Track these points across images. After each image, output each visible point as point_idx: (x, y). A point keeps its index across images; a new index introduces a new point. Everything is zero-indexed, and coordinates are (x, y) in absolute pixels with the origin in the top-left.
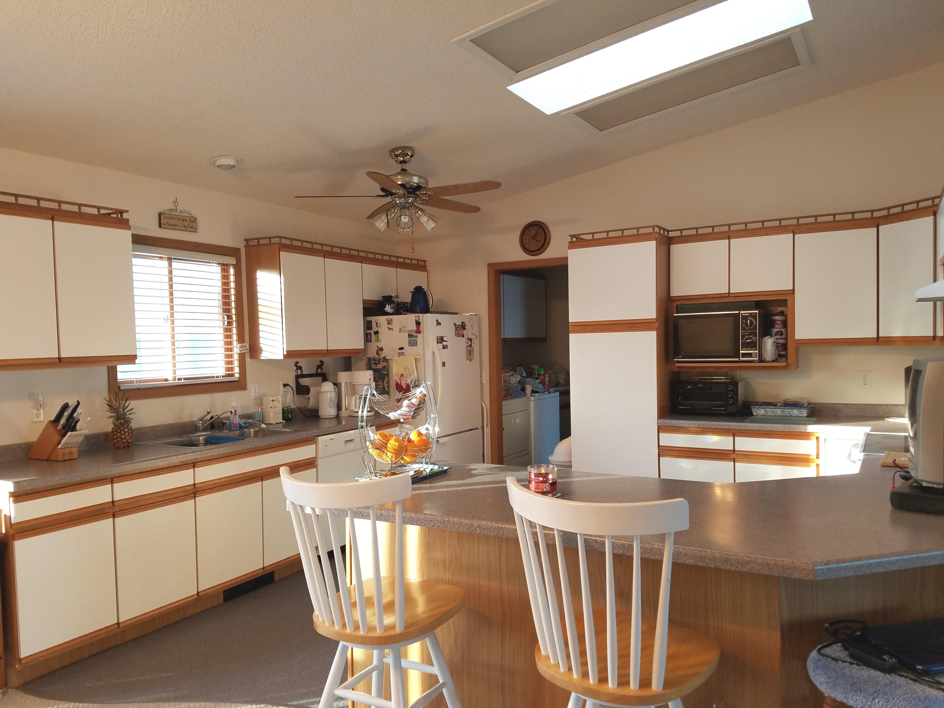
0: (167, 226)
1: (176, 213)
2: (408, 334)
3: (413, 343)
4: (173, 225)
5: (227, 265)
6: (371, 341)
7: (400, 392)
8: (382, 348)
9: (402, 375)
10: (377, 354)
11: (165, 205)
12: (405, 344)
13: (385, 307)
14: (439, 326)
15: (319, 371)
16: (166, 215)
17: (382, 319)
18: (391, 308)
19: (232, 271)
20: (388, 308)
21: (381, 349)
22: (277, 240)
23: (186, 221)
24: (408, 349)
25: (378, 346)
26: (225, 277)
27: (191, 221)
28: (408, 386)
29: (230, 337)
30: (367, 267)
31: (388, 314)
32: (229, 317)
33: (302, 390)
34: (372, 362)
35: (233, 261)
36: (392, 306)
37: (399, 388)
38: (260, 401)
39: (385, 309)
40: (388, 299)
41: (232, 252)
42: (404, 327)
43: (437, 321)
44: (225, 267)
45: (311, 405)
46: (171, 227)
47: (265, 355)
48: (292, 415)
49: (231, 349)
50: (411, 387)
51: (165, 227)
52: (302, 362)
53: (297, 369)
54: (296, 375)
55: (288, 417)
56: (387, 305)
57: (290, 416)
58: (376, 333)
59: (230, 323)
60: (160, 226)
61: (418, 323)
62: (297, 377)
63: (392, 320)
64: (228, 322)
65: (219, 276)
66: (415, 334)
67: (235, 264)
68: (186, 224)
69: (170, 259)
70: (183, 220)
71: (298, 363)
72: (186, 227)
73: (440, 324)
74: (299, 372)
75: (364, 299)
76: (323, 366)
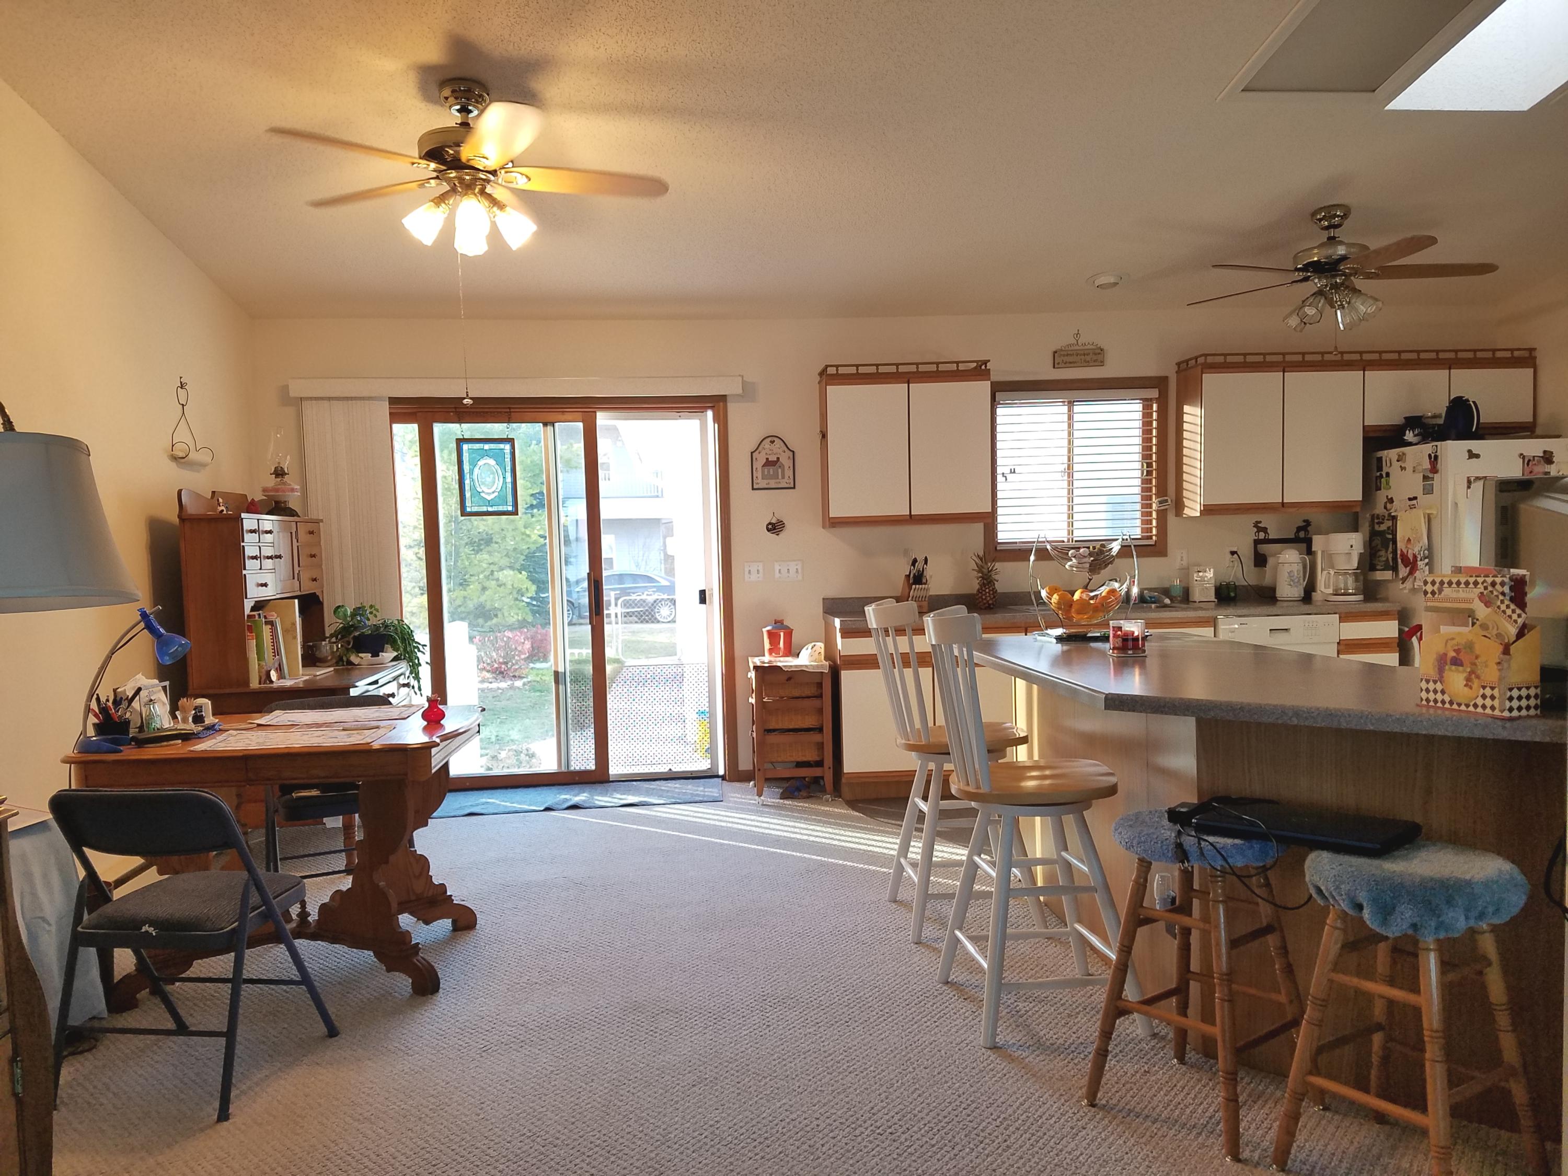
0: (1063, 365)
1: (1077, 348)
2: (1424, 476)
3: (1428, 490)
4: (1070, 363)
5: (1151, 400)
6: (1380, 489)
7: (1406, 567)
8: (1392, 498)
9: (1409, 540)
10: (1385, 508)
11: (1063, 340)
12: (1418, 493)
13: (1405, 435)
14: (1474, 459)
15: (1302, 534)
16: (1062, 353)
17: (1392, 454)
18: (1415, 436)
19: (1155, 407)
20: (1409, 436)
21: (1391, 501)
22: (1201, 360)
23: (1088, 354)
24: (1423, 499)
25: (1387, 496)
26: (1147, 415)
27: (1095, 354)
28: (1415, 557)
29: (1150, 490)
30: (1375, 377)
31: (1410, 444)
32: (1149, 465)
33: (1260, 560)
34: (1376, 521)
35: (1154, 393)
36: (1416, 432)
37: (1406, 561)
38: (1186, 572)
39: (1405, 438)
40: (1413, 422)
41: (1160, 383)
42: (1419, 464)
43: (1470, 451)
44: (1149, 403)
45: (1267, 581)
46: (1068, 365)
47: (1187, 512)
48: (1236, 594)
49: (1150, 506)
50: (1419, 559)
51: (1060, 366)
52: (1268, 521)
53: (1258, 532)
54: (1255, 540)
55: (1229, 594)
56: (1407, 432)
57: (1232, 594)
58: (1388, 475)
59: (1149, 473)
60: (1054, 367)
61: (1434, 459)
62: (1257, 542)
63: (1404, 454)
64: (1147, 471)
65: (1139, 415)
66: (1431, 475)
67: (1157, 396)
68: (1088, 358)
69: (1071, 404)
70: (1084, 355)
71: (1260, 522)
72: (1088, 362)
73: (1477, 456)
74: (1262, 535)
75: (1366, 424)
76: (1309, 528)
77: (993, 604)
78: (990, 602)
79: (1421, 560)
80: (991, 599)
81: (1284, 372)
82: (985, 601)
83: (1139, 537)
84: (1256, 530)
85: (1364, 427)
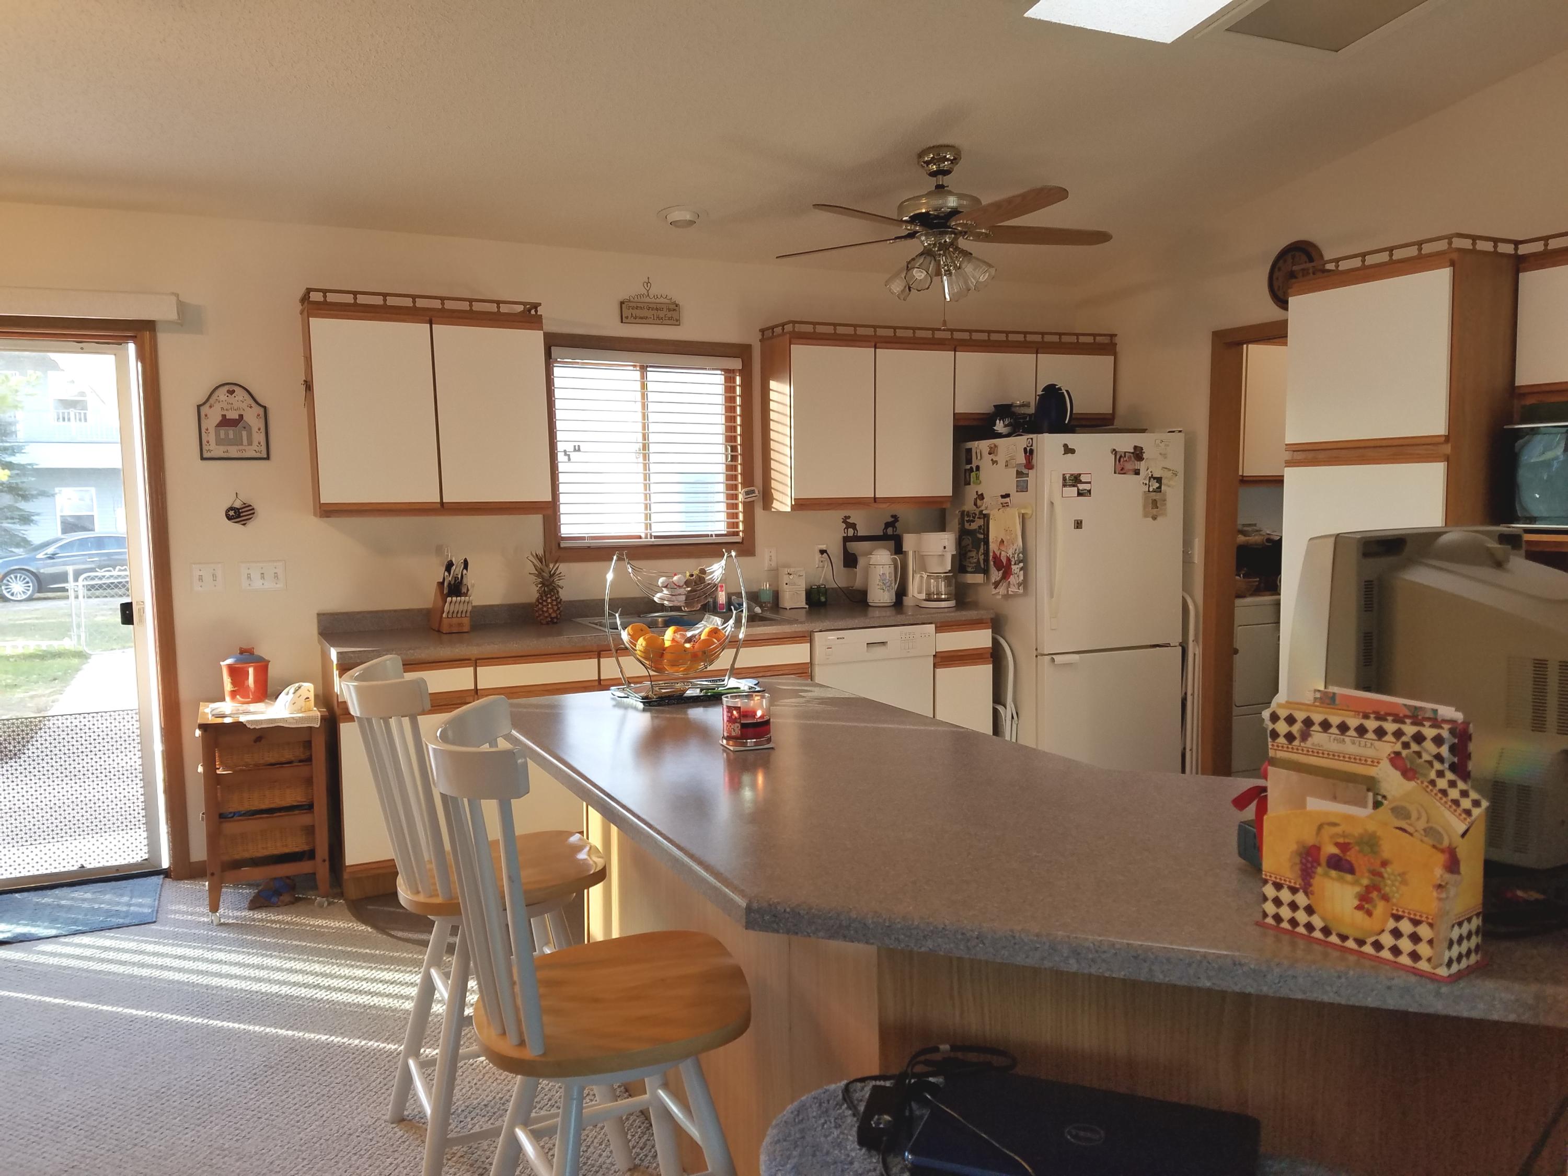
0: (632, 320)
1: (648, 300)
2: (1017, 471)
3: (1022, 488)
4: (641, 318)
5: (733, 371)
6: (969, 484)
7: (999, 570)
8: (982, 495)
9: (1002, 541)
10: (975, 504)
11: (631, 289)
12: (1012, 490)
13: (995, 425)
14: (1070, 455)
15: (890, 531)
16: (631, 304)
17: (982, 446)
18: (1006, 426)
19: (738, 380)
20: (1000, 426)
21: (981, 497)
22: (788, 328)
23: (662, 309)
24: (1016, 497)
25: (977, 492)
26: (729, 389)
27: (670, 310)
28: (1009, 560)
29: (735, 478)
30: (966, 358)
31: (1000, 436)
32: (734, 449)
33: (850, 560)
34: (966, 519)
35: (736, 364)
36: (1007, 422)
37: (999, 564)
38: (775, 573)
39: (995, 428)
40: (1003, 411)
41: (741, 351)
42: (1012, 458)
43: (1066, 446)
44: (731, 375)
45: (858, 584)
46: (638, 320)
47: (776, 505)
48: (826, 598)
49: (735, 497)
50: (1013, 563)
51: (627, 321)
52: (856, 516)
53: (847, 528)
54: (844, 537)
55: (819, 599)
56: (998, 421)
57: (823, 599)
58: (978, 468)
59: (734, 458)
60: (622, 322)
61: (1029, 453)
62: (846, 539)
63: (996, 446)
64: (732, 456)
65: (721, 389)
66: (1025, 471)
67: (741, 368)
68: (661, 314)
69: (643, 369)
70: (657, 309)
71: (849, 517)
72: (662, 319)
73: (1072, 451)
74: (851, 532)
75: (956, 412)
76: (897, 524)
77: (556, 617)
78: (554, 615)
79: (1015, 564)
80: (555, 611)
81: (875, 348)
82: (546, 615)
83: (725, 533)
84: (844, 526)
85: (954, 414)
